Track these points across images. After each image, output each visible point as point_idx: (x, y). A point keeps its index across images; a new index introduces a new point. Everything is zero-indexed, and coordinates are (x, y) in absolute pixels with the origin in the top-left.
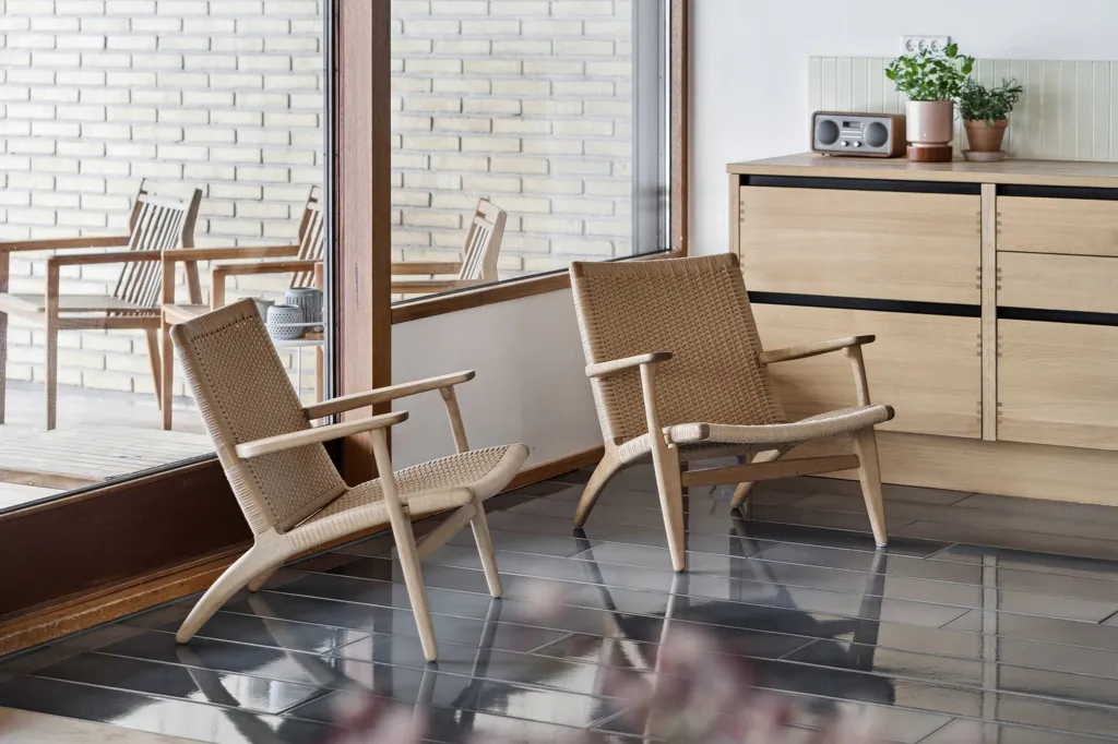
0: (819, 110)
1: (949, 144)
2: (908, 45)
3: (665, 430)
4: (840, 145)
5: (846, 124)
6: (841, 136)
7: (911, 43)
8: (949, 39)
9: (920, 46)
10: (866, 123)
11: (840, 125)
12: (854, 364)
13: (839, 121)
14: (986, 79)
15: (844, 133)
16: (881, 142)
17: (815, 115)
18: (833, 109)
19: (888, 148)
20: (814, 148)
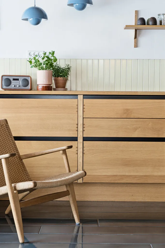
0: (4, 75)
1: (51, 85)
2: (30, 54)
3: (13, 185)
4: (12, 86)
5: (14, 79)
6: (12, 84)
7: (31, 54)
8: (44, 52)
9: (34, 54)
10: (21, 79)
11: (12, 80)
12: (64, 157)
13: (11, 79)
15: (14, 83)
16: (27, 85)
17: (2, 76)
18: (9, 74)
19: (29, 87)
20: (2, 88)
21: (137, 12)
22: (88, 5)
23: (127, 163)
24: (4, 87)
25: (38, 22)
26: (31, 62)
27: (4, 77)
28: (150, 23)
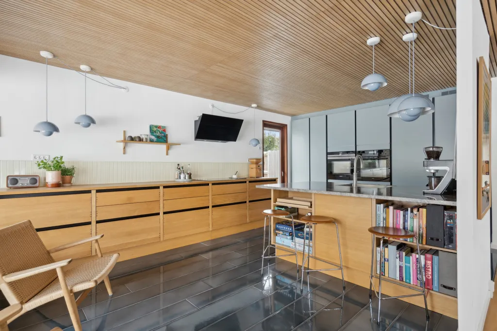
2: (35, 157)
4: (19, 185)
6: (19, 181)
7: (36, 157)
9: (39, 157)
10: (28, 178)
13: (18, 178)
14: (67, 165)
15: (21, 181)
16: (35, 183)
17: (8, 177)
19: (37, 184)
20: (8, 187)
21: (125, 132)
22: (92, 124)
23: (130, 234)
24: (10, 186)
25: (50, 134)
26: (39, 165)
27: (9, 177)
28: (137, 140)
